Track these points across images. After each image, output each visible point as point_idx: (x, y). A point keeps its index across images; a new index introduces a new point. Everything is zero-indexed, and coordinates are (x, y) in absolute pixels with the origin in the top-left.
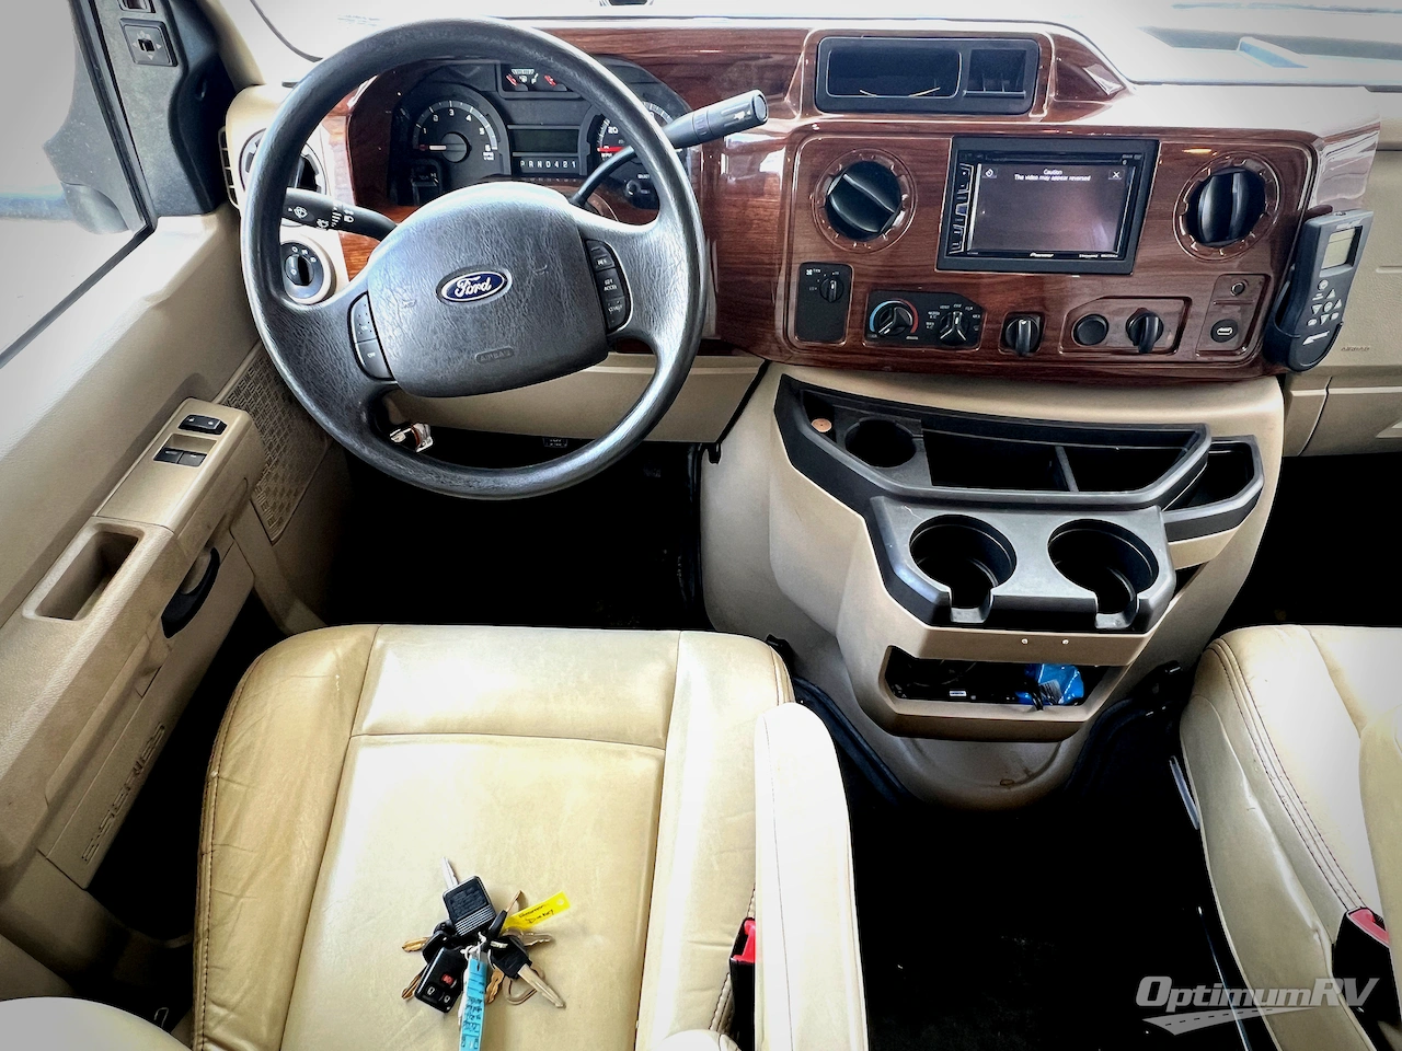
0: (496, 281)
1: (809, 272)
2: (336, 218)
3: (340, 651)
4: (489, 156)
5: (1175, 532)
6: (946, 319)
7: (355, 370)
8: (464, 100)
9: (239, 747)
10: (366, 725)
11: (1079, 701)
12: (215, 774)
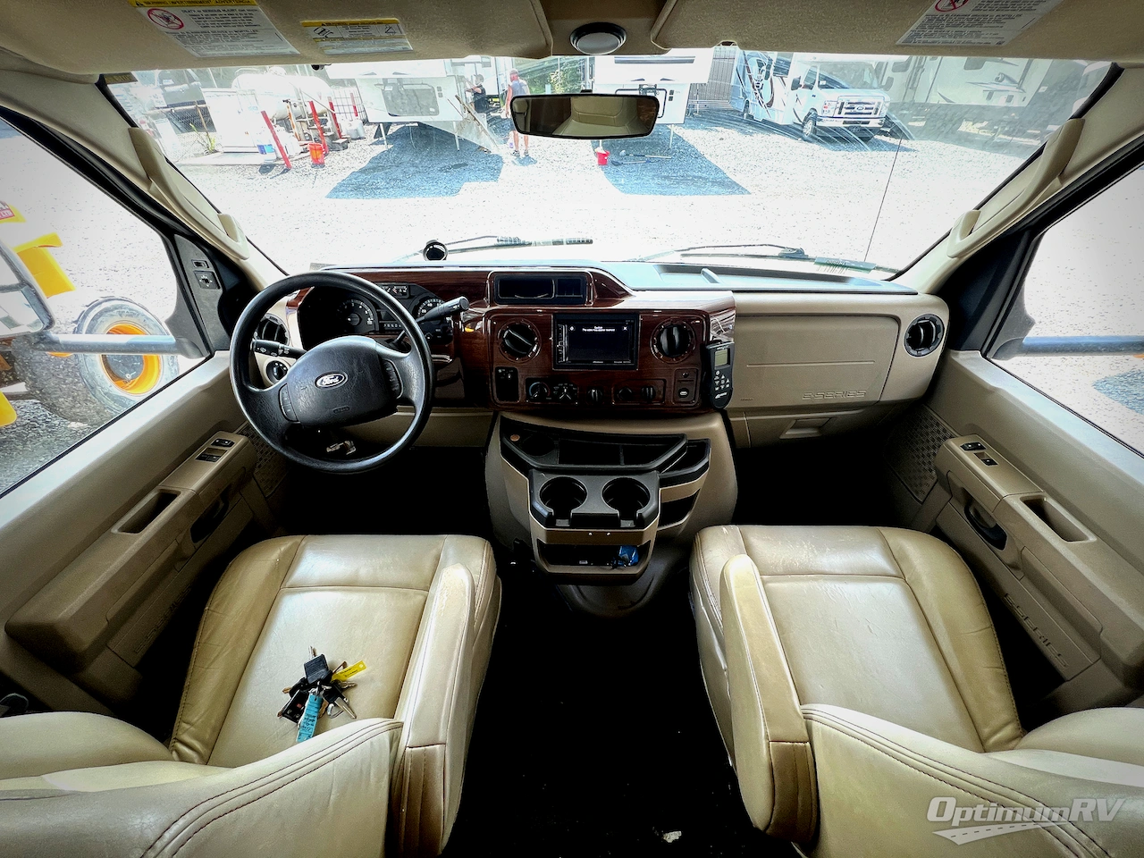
0: (340, 378)
1: (500, 371)
2: (280, 351)
3: (282, 549)
4: (370, 322)
5: (663, 483)
6: (561, 390)
7: (282, 418)
8: (358, 300)
9: (222, 595)
10: (288, 584)
11: (634, 564)
12: (207, 608)
